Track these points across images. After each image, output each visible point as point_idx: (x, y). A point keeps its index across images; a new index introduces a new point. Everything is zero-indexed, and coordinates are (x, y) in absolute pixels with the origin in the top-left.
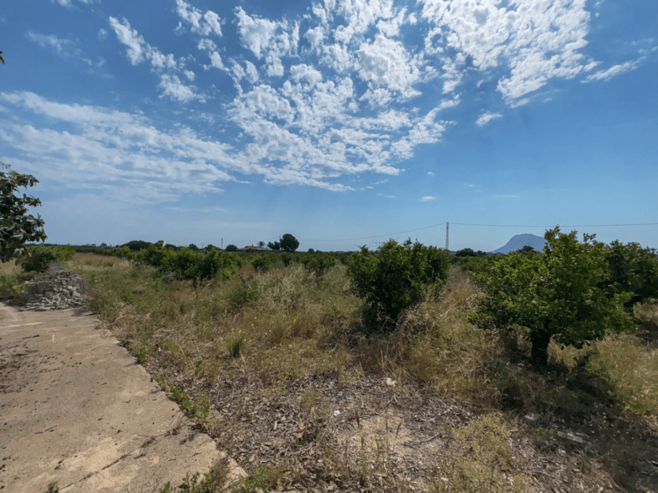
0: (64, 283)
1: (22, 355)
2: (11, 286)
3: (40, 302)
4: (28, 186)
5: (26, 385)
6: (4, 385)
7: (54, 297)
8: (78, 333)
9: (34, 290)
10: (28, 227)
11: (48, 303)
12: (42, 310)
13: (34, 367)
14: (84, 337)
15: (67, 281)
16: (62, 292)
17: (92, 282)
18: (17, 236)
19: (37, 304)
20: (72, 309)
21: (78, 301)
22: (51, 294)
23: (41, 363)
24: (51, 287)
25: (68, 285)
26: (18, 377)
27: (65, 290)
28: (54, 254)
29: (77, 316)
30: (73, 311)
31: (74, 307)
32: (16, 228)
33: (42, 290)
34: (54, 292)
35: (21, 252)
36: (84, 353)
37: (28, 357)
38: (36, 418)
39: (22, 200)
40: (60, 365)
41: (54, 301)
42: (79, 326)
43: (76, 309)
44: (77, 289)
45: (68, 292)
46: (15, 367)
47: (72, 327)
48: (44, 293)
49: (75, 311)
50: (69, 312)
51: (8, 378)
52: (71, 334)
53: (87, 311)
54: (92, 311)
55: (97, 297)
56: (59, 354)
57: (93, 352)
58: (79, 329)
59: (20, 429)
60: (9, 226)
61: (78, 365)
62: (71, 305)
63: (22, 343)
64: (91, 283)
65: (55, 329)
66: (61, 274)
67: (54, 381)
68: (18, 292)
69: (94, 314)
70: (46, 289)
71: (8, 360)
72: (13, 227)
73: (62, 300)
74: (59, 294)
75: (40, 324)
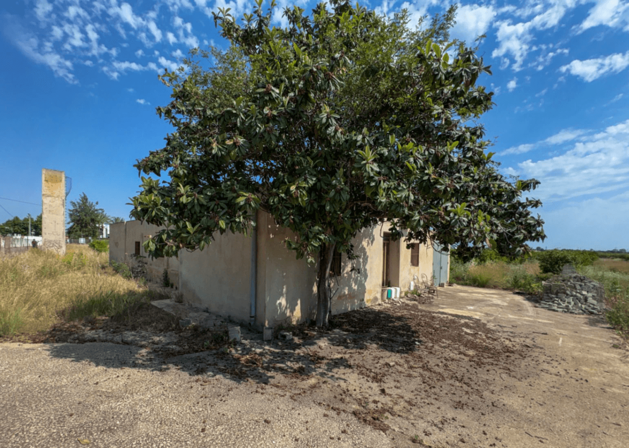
0: (578, 287)
1: (529, 347)
2: (530, 284)
3: (553, 302)
4: (531, 190)
5: (527, 378)
6: (510, 368)
7: (567, 300)
8: (590, 344)
9: (548, 290)
10: (529, 228)
11: (561, 305)
12: (554, 310)
13: (538, 363)
14: (596, 352)
15: (581, 286)
16: (576, 296)
17: (613, 290)
18: (518, 236)
19: (550, 303)
20: (585, 316)
21: (594, 309)
22: (564, 296)
23: (544, 361)
24: (563, 289)
25: (582, 290)
26: (522, 366)
27: (578, 295)
28: (570, 257)
29: (591, 325)
30: (586, 318)
31: (587, 314)
32: (517, 230)
33: (555, 291)
34: (567, 295)
35: (521, 251)
36: (593, 371)
37: (534, 351)
38: (530, 416)
39: (525, 204)
40: (563, 373)
41: (566, 304)
42: (591, 337)
43: (591, 317)
44: (593, 296)
45: (582, 297)
46: (522, 356)
47: (583, 336)
48: (557, 294)
49: (589, 319)
50: (583, 318)
51: (515, 363)
52: (580, 342)
53: (604, 323)
54: (611, 324)
55: (618, 309)
56: (564, 360)
57: (606, 374)
58: (591, 340)
59: (514, 418)
60: (512, 228)
61: (584, 382)
62: (585, 312)
63: (532, 336)
64: (611, 292)
65: (563, 332)
66: (575, 277)
67: (554, 387)
68: (535, 290)
69: (614, 328)
70: (559, 291)
71: (518, 347)
72: (515, 229)
73: (575, 304)
74: (572, 298)
75: (550, 324)
